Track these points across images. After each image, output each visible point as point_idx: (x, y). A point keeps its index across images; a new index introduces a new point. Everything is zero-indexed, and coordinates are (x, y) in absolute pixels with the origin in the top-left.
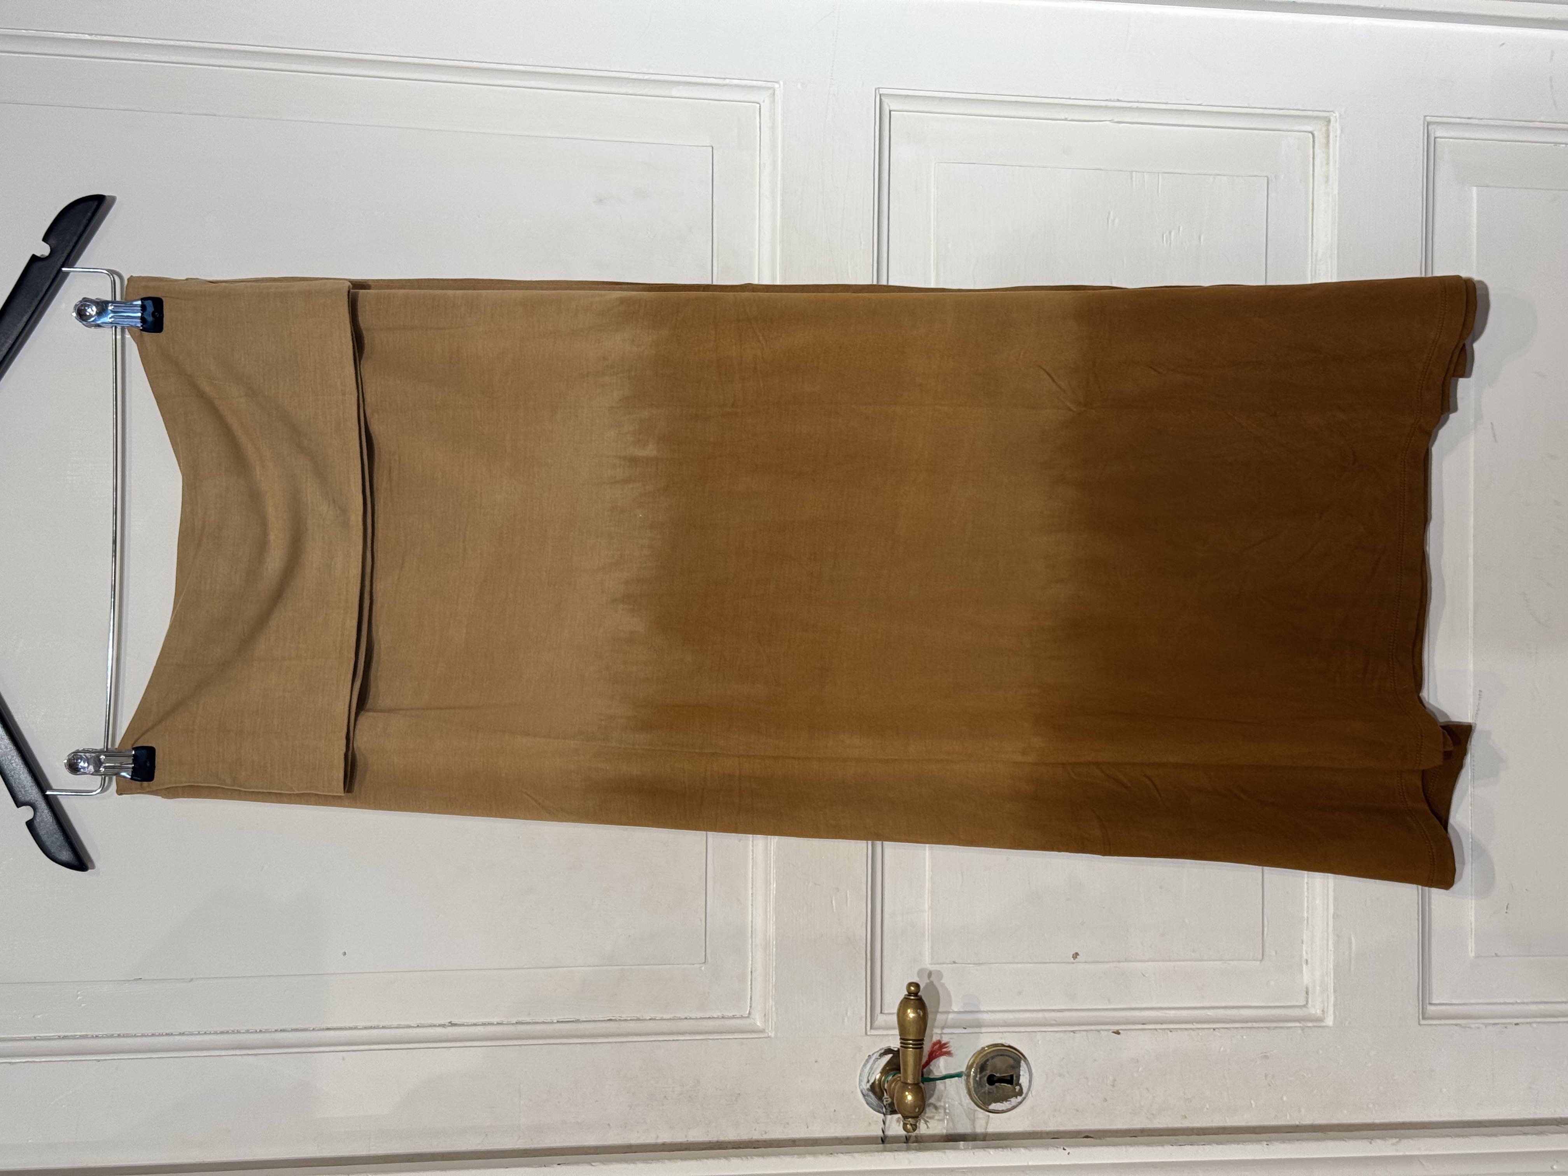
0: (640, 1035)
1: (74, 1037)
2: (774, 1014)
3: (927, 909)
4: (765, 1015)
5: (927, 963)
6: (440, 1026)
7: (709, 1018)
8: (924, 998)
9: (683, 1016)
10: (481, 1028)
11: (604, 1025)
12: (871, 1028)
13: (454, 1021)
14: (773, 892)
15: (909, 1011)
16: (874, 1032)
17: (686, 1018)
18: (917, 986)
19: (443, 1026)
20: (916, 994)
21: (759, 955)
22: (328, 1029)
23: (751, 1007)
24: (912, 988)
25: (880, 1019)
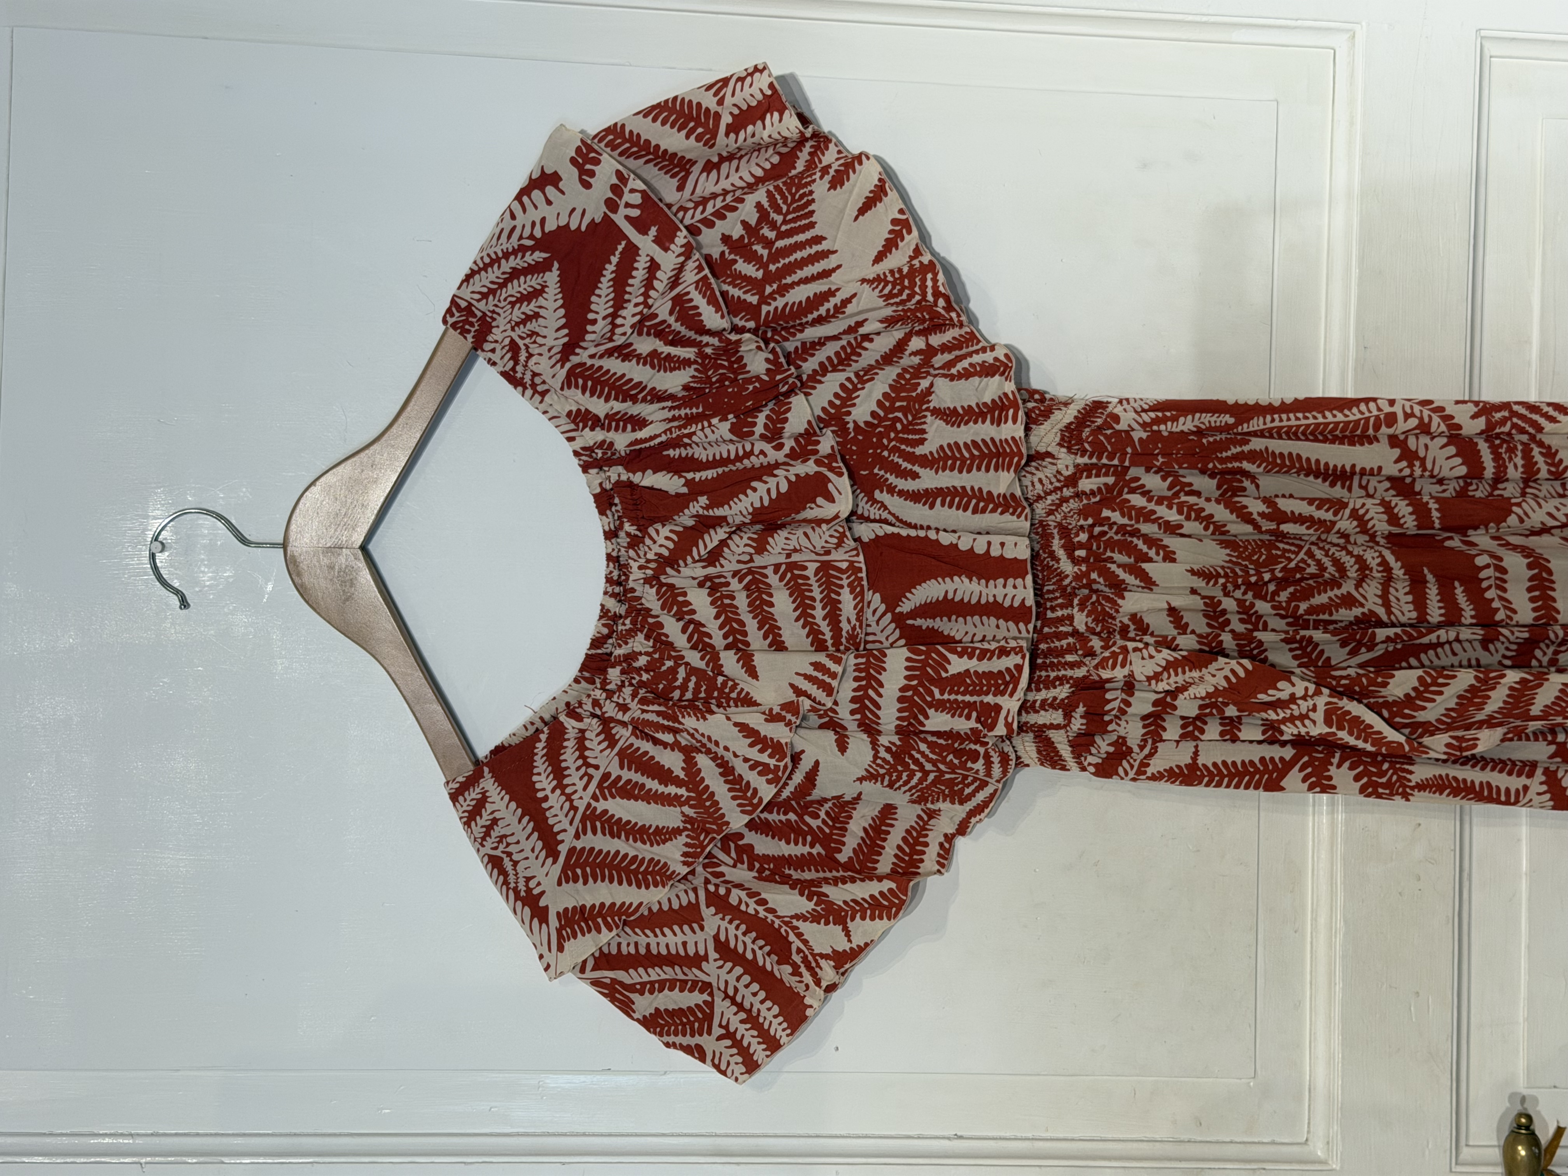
0: (1180, 1160)
1: (534, 1135)
2: (1340, 1143)
3: (1521, 1020)
4: (1328, 1143)
5: (1521, 1087)
6: (944, 1138)
7: (1259, 1143)
8: (1537, 1133)
9: (1228, 1140)
10: (992, 1143)
11: (1135, 1145)
12: (1457, 1164)
13: (959, 1134)
14: (1339, 995)
15: (1520, 1148)
16: (1460, 1169)
17: (1231, 1142)
18: (1529, 1118)
19: (949, 1138)
20: (1527, 1128)
21: (1321, 1070)
22: (818, 1136)
23: (1308, 1132)
24: (1523, 1120)
25: (1466, 1153)
